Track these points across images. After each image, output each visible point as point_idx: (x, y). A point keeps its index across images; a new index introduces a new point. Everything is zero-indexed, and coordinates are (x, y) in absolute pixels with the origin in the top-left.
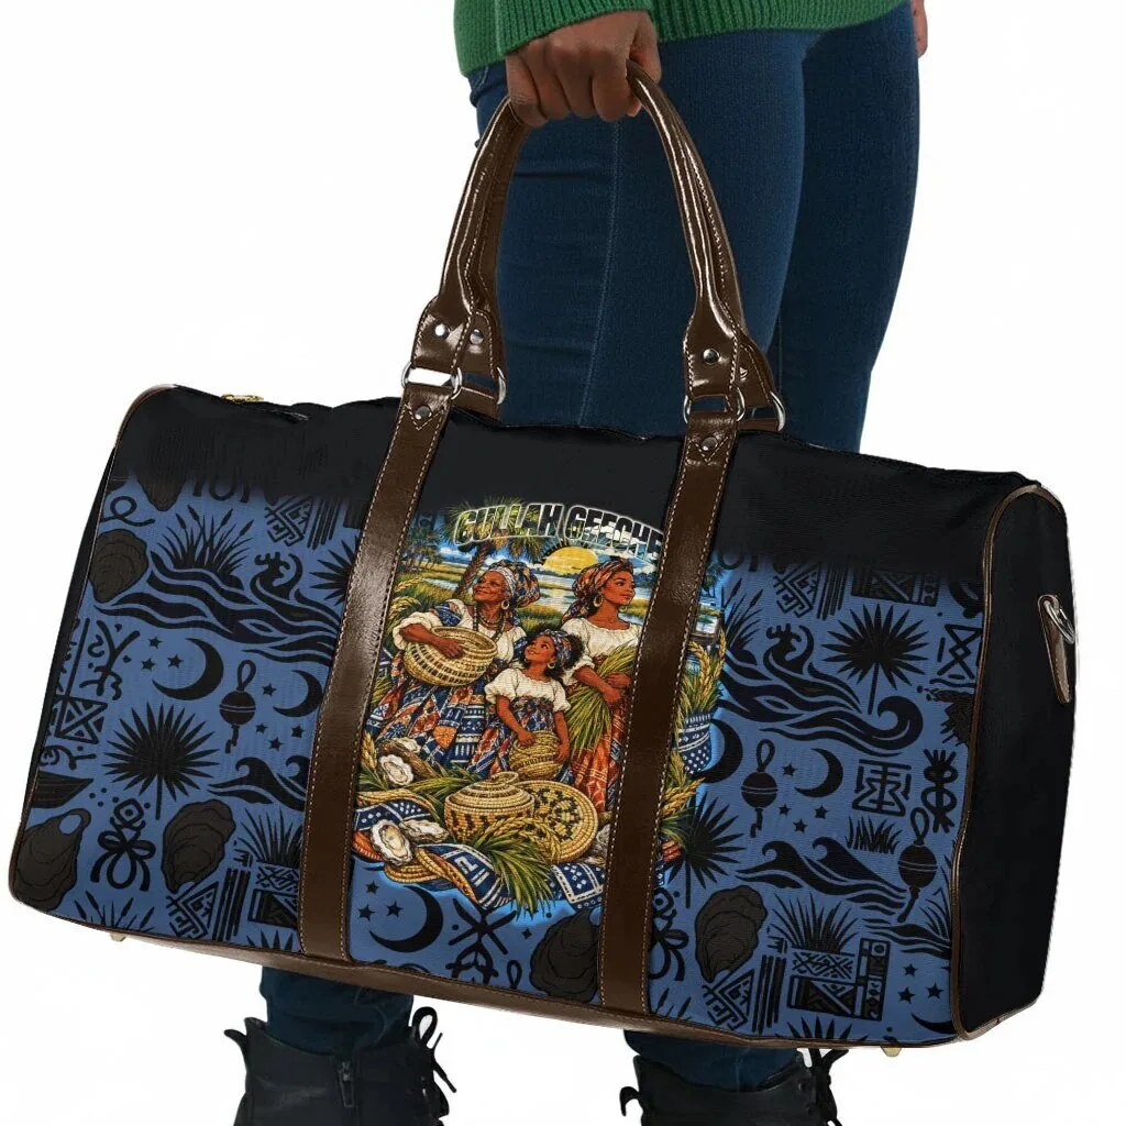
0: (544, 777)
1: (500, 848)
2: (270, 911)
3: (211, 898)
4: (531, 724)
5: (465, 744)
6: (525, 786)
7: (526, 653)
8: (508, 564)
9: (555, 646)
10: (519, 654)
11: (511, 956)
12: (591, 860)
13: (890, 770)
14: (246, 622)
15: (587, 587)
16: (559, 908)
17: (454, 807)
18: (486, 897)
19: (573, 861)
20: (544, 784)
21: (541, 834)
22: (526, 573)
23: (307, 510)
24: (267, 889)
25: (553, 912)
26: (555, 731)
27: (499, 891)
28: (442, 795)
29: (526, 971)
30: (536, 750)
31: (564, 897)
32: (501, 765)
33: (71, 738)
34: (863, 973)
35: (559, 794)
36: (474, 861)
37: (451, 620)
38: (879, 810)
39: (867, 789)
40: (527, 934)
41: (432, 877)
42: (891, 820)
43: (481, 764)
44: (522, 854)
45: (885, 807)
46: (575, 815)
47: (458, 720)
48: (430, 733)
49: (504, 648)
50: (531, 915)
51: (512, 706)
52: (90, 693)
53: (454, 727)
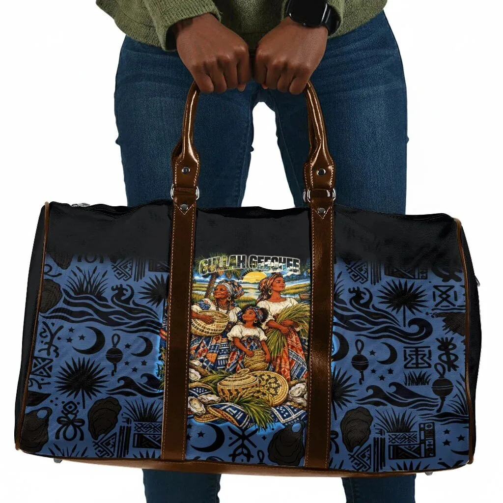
0: (261, 369)
1: (245, 402)
2: (143, 442)
3: (114, 439)
4: (251, 347)
5: (222, 360)
6: (253, 374)
7: (243, 317)
8: (226, 281)
9: (256, 313)
10: (240, 319)
11: (259, 448)
12: (288, 403)
13: (419, 349)
14: (112, 317)
15: (264, 287)
16: (277, 426)
17: (222, 387)
18: (243, 424)
19: (280, 405)
20: (262, 373)
21: (264, 394)
22: (236, 284)
23: (131, 265)
24: (140, 433)
25: (275, 428)
26: (262, 349)
27: (249, 420)
28: (215, 383)
29: (266, 454)
30: (255, 358)
31: (279, 421)
32: (240, 366)
33: (38, 375)
34: (423, 438)
35: (269, 376)
36: (235, 409)
37: (206, 307)
38: (417, 367)
39: (409, 359)
40: (264, 438)
41: (217, 418)
42: (424, 370)
43: (231, 367)
44: (257, 403)
45: (420, 366)
46: (278, 384)
47: (217, 350)
48: (205, 357)
49: (233, 316)
50: (265, 430)
51: (241, 340)
52: (44, 354)
53: (216, 353)
